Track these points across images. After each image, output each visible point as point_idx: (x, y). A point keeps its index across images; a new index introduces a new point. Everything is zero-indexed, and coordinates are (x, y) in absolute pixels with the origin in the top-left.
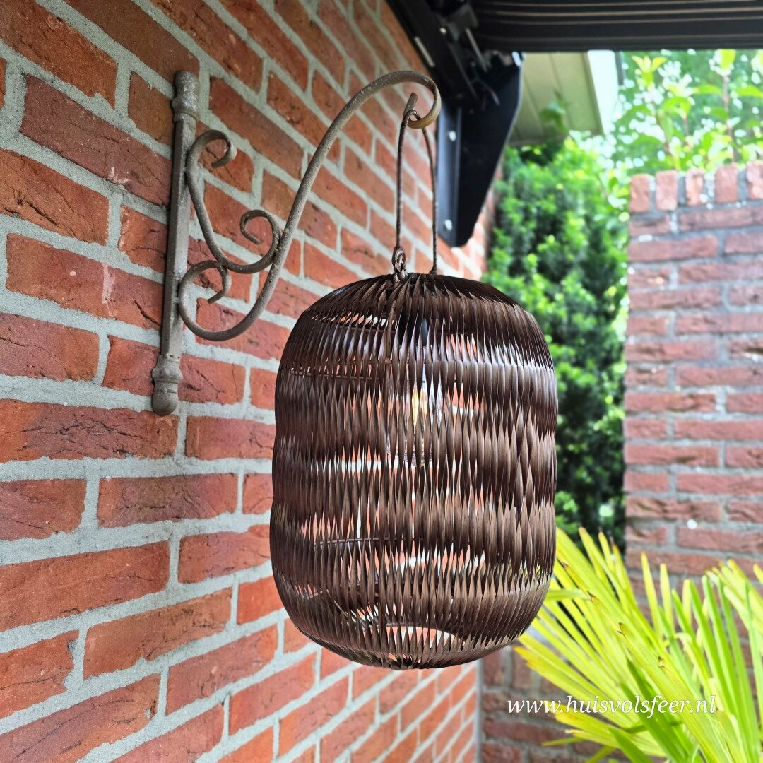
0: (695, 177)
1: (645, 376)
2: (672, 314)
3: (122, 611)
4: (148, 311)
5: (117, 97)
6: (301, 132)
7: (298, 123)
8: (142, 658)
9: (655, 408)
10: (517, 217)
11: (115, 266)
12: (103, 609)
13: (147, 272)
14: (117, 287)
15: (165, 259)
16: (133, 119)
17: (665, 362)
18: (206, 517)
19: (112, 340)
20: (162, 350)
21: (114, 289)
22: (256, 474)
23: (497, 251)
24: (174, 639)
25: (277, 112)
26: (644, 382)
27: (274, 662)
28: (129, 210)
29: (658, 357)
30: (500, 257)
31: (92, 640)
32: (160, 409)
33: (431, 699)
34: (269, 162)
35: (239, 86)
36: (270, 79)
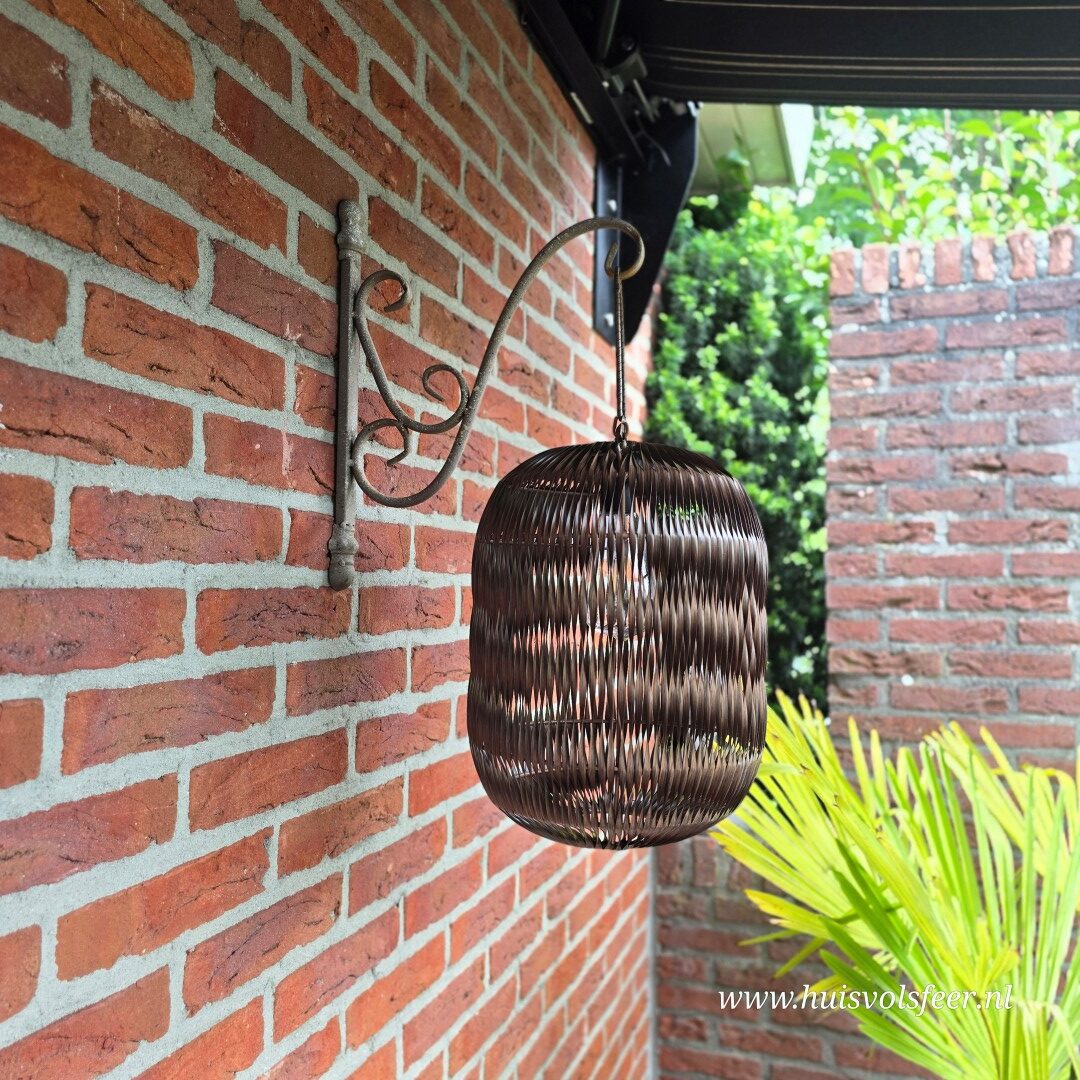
0: (910, 251)
1: (851, 501)
2: (883, 423)
3: (308, 805)
4: (322, 477)
5: (288, 244)
6: (455, 240)
7: (452, 229)
8: (326, 856)
9: (862, 540)
10: (690, 301)
11: (292, 432)
12: (293, 803)
13: (318, 433)
14: (294, 455)
15: (336, 417)
16: (303, 265)
17: (876, 483)
18: (379, 699)
19: (293, 512)
20: (337, 518)
21: (292, 457)
22: (423, 647)
23: (666, 343)
24: (353, 835)
25: (432, 222)
26: (849, 508)
27: (444, 858)
28: (303, 368)
29: (866, 475)
30: (671, 351)
31: (284, 837)
32: (337, 583)
33: (600, 902)
34: (426, 283)
35: (395, 201)
36: (423, 184)
